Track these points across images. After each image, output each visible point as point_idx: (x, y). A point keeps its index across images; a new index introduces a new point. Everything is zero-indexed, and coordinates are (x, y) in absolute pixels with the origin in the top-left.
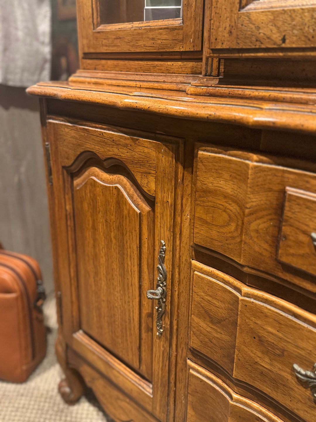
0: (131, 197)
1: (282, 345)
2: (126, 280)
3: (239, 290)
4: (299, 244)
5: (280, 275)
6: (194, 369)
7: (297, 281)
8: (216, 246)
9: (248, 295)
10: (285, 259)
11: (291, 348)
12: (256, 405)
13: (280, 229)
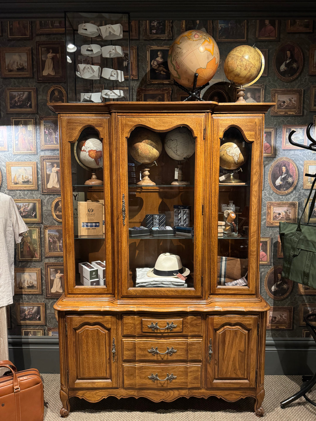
0: (102, 330)
1: (144, 348)
2: (101, 353)
3: (135, 341)
4: (146, 328)
5: (143, 334)
6: (125, 365)
7: (146, 334)
8: (129, 334)
9: (137, 341)
10: (144, 331)
11: (147, 347)
12: (141, 364)
13: (142, 326)
